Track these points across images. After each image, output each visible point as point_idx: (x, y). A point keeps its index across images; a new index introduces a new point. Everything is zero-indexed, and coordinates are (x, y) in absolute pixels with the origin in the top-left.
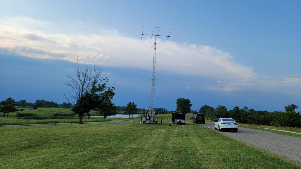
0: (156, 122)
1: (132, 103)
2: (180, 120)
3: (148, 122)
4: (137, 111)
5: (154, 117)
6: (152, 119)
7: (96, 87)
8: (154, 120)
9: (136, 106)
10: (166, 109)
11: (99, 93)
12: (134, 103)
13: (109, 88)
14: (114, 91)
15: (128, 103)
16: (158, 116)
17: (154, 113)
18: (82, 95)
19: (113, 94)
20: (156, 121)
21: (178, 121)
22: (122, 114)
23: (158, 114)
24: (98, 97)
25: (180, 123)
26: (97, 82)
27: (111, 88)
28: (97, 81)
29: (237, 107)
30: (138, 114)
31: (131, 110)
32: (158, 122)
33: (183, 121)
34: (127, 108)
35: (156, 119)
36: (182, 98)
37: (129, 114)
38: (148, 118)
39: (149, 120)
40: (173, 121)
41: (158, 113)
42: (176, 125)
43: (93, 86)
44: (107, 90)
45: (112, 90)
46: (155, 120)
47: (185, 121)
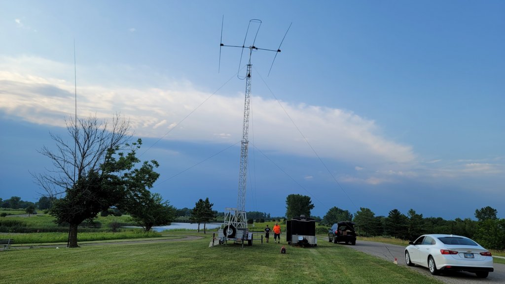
0: (250, 242)
1: (204, 200)
2: (305, 236)
3: (232, 241)
4: (213, 216)
5: (244, 230)
6: (240, 235)
7: (113, 159)
8: (245, 236)
9: (212, 207)
10: (267, 213)
11: (119, 174)
12: (207, 200)
13: (146, 163)
14: (155, 170)
15: (197, 201)
16: (254, 225)
17: (246, 220)
18: (80, 177)
19: (154, 177)
20: (250, 238)
21: (301, 238)
22: (184, 222)
23: (254, 223)
24: (117, 182)
25: (304, 244)
26: (117, 149)
27: (150, 163)
28: (118, 147)
29: (395, 211)
30: (216, 221)
31: (202, 214)
32: (254, 242)
33: (310, 239)
34: (195, 210)
35: (250, 234)
36: (296, 194)
37: (199, 222)
38: (229, 232)
39: (233, 236)
40: (289, 238)
41: (254, 221)
42: (296, 248)
43: (106, 157)
44: (138, 166)
45: (152, 167)
46: (247, 237)
47: (315, 238)
